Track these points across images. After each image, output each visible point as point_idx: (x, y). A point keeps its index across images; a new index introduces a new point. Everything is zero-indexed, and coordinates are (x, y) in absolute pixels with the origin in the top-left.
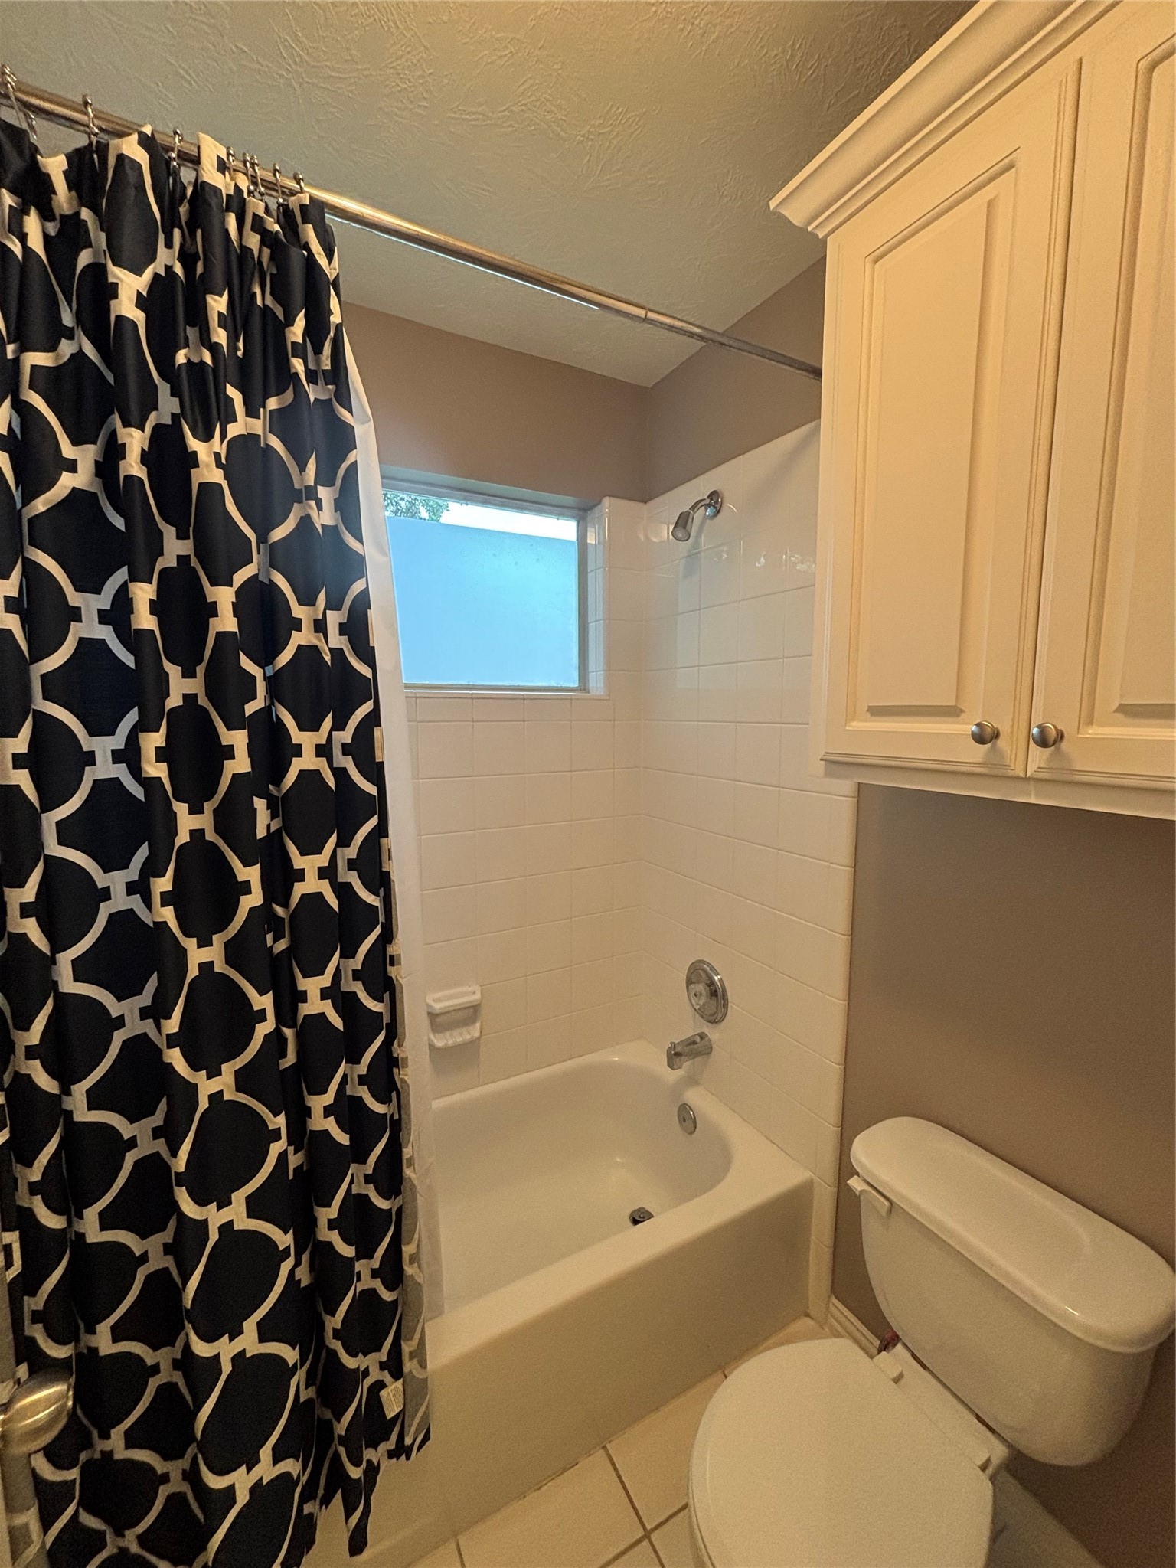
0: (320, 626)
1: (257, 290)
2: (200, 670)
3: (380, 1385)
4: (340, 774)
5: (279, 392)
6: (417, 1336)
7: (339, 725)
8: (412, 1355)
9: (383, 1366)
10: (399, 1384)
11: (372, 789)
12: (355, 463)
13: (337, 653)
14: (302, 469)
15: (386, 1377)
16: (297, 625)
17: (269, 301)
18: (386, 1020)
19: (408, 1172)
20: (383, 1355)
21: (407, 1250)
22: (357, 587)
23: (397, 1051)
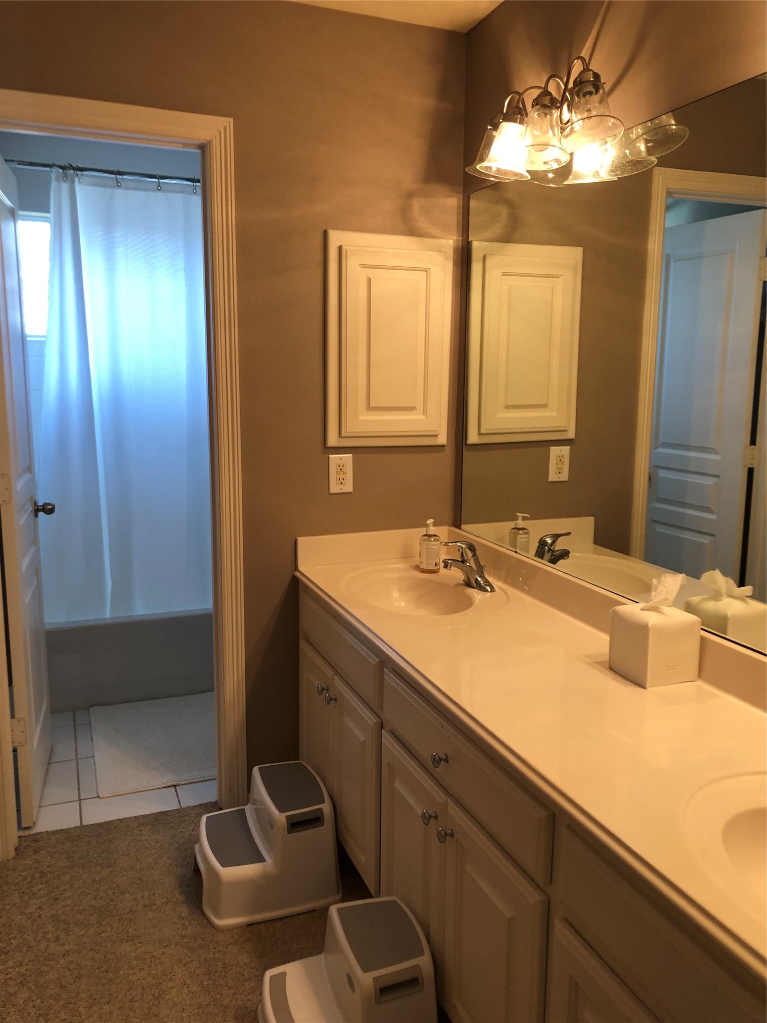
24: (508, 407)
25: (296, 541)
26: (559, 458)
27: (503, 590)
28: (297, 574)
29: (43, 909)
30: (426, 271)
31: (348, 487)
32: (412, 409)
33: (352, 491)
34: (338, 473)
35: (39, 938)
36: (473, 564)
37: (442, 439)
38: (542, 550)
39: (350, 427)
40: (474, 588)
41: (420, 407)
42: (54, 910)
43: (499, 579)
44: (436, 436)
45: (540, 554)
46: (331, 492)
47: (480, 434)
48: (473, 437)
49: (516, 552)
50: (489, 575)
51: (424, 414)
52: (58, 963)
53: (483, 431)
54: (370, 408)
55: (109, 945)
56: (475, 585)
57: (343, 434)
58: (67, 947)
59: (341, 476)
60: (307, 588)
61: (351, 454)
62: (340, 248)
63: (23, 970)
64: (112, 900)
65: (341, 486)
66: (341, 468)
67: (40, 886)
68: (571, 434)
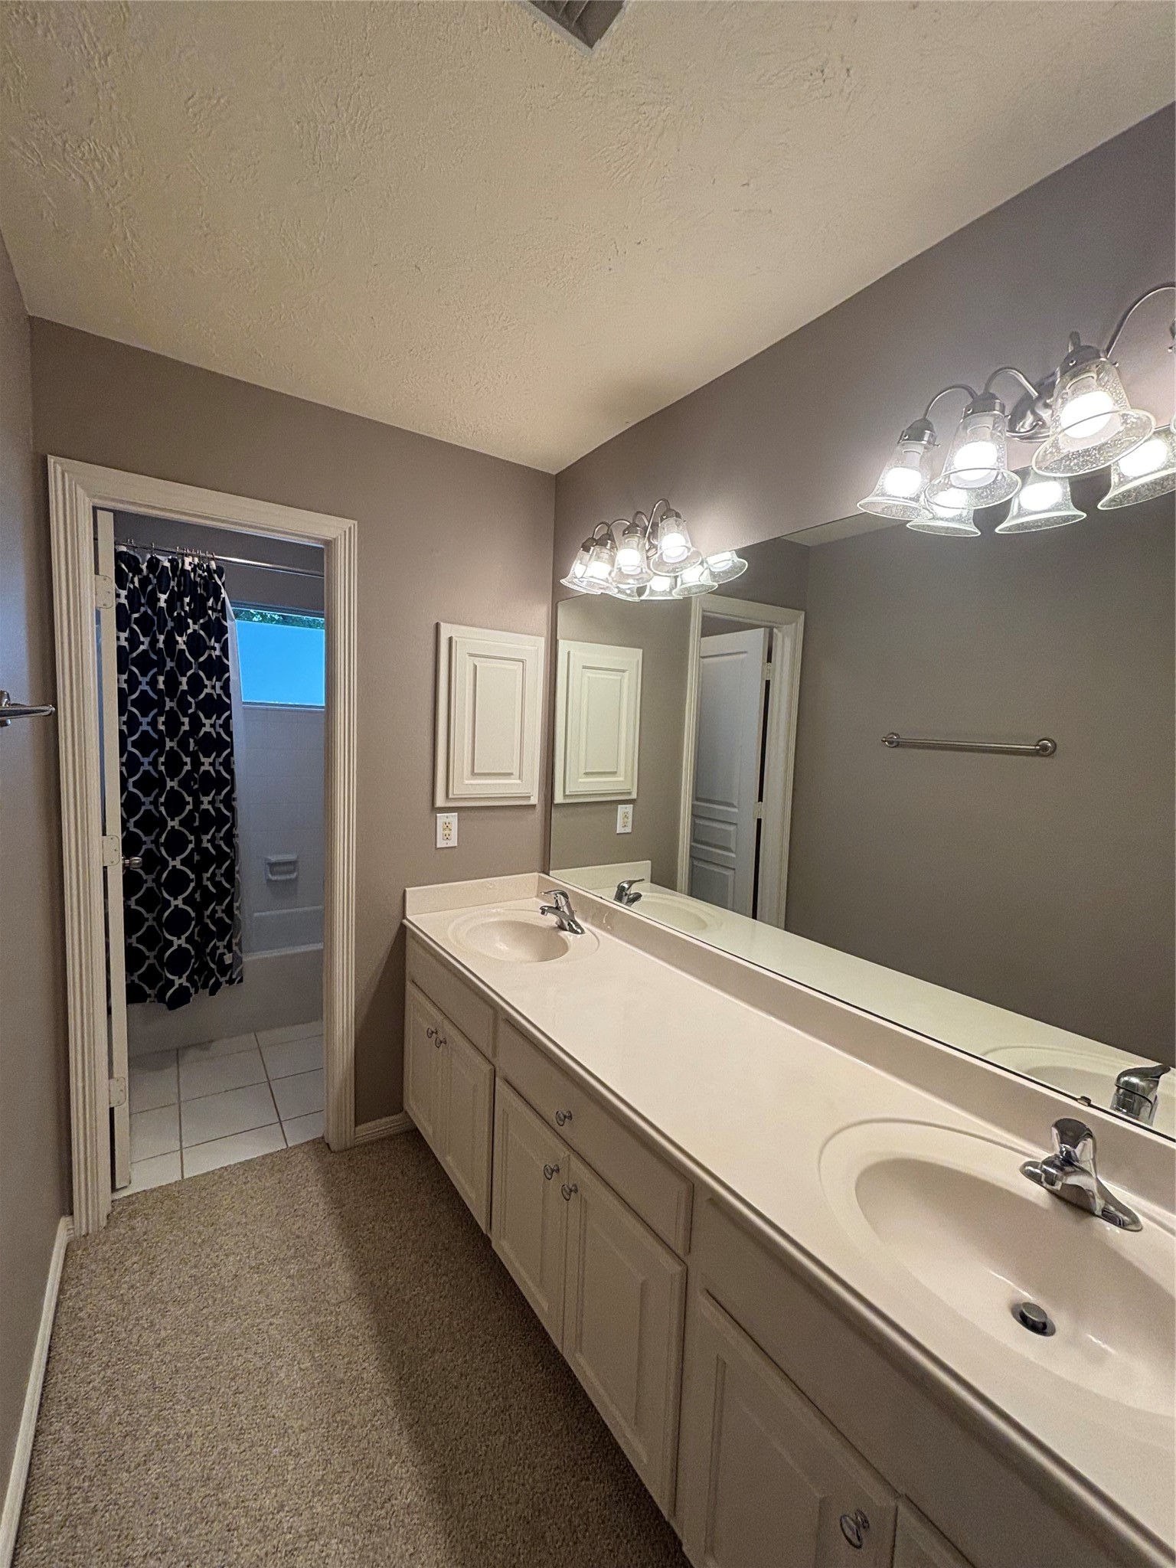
0: (214, 687)
1: (199, 589)
2: (175, 700)
3: (224, 954)
4: (218, 734)
5: (203, 618)
6: (238, 938)
7: (218, 718)
8: (236, 944)
9: (225, 947)
10: (231, 954)
11: (229, 740)
12: (227, 638)
13: (219, 696)
14: (210, 641)
15: (226, 951)
16: (206, 686)
17: (202, 592)
18: (231, 818)
19: (237, 876)
20: (225, 943)
21: (236, 905)
22: (227, 675)
23: (235, 832)
24: (586, 774)
25: (405, 891)
26: (624, 812)
27: (589, 930)
28: (405, 921)
29: (137, 1288)
30: (523, 662)
31: (453, 842)
32: (510, 774)
33: (456, 845)
34: (444, 829)
35: (130, 1327)
36: (566, 909)
37: (534, 800)
38: (621, 894)
39: (456, 790)
40: (566, 930)
41: (516, 772)
42: (150, 1287)
43: (586, 920)
44: (529, 797)
45: (619, 897)
46: (438, 846)
47: (565, 796)
48: (559, 798)
49: (601, 898)
50: (578, 917)
51: (520, 778)
52: (151, 1358)
53: (567, 793)
54: (473, 774)
55: (211, 1323)
56: (568, 928)
57: (451, 796)
58: (163, 1334)
59: (447, 832)
60: (414, 936)
61: (455, 812)
62: (450, 639)
63: (109, 1372)
64: (215, 1266)
65: (448, 841)
66: (447, 826)
67: (135, 1259)
68: (634, 796)
